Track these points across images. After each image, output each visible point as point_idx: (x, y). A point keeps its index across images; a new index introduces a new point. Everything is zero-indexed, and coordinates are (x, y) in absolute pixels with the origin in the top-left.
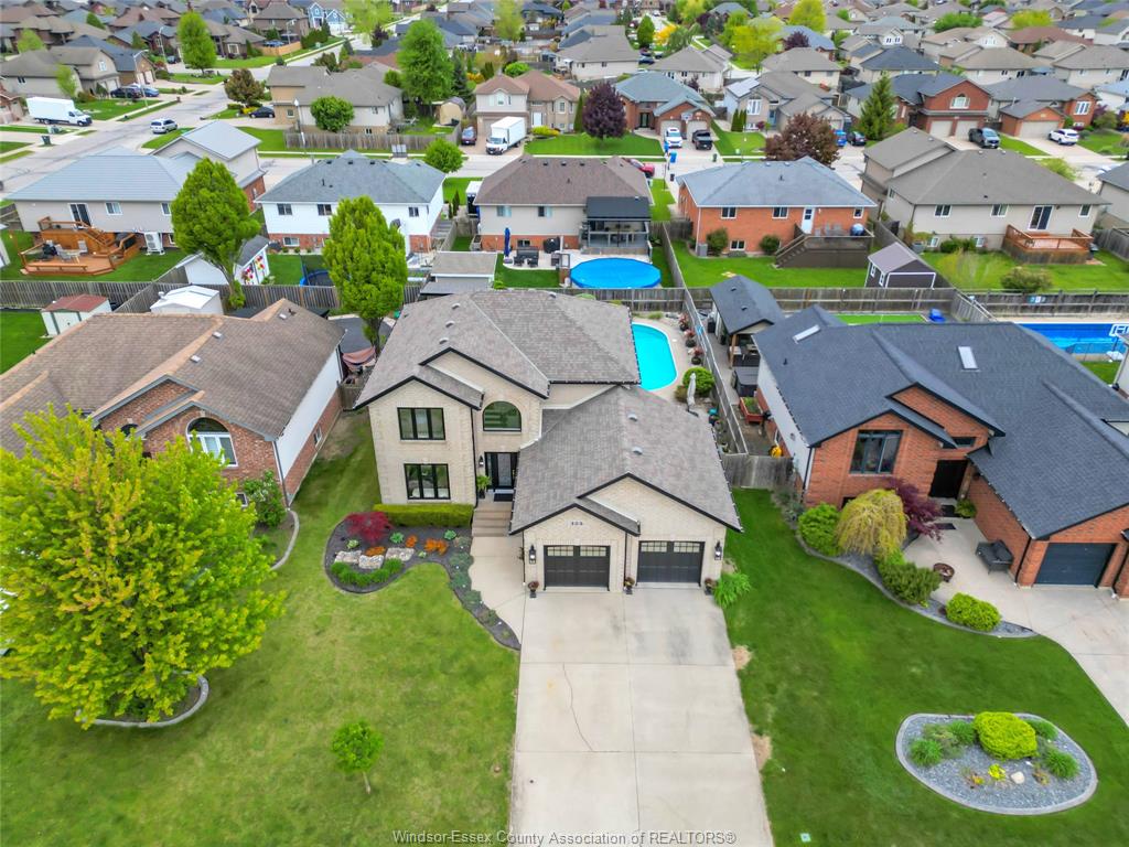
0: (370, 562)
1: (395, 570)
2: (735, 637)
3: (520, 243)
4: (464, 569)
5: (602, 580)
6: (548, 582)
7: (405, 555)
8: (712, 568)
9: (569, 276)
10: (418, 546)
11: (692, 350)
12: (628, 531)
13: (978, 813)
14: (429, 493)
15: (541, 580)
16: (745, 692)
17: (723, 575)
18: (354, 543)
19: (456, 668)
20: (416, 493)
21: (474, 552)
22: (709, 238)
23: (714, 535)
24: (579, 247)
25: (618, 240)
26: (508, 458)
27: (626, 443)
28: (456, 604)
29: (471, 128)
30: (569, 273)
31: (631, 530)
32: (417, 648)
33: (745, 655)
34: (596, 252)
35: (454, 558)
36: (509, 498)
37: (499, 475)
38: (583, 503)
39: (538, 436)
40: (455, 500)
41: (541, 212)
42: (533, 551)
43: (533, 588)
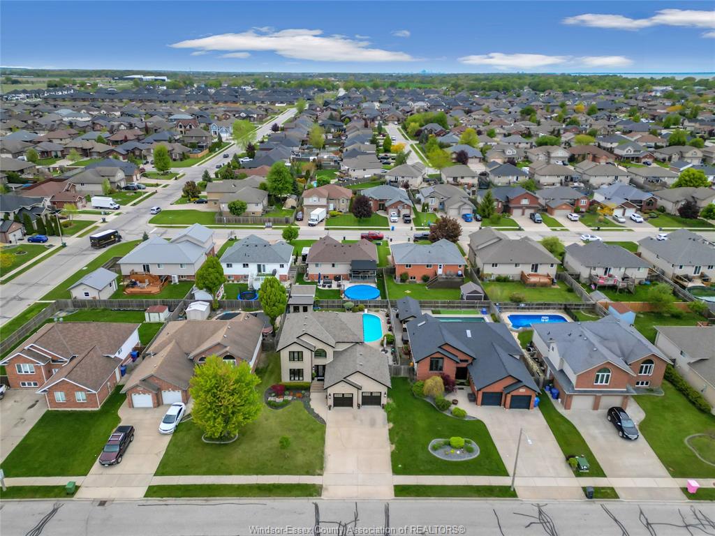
0: (279, 400)
1: (286, 403)
2: (389, 420)
3: (324, 277)
4: (309, 402)
5: (351, 405)
6: (335, 406)
7: (290, 398)
8: (384, 400)
9: (344, 293)
10: (294, 395)
11: (388, 325)
12: (358, 389)
13: (445, 461)
14: (297, 378)
15: (332, 405)
16: (390, 434)
17: (388, 403)
18: (274, 394)
19: (307, 429)
20: (292, 379)
21: (311, 397)
22: (401, 275)
23: (384, 390)
24: (348, 280)
25: (364, 278)
26: (322, 367)
27: (358, 362)
28: (306, 412)
29: (301, 212)
30: (344, 292)
31: (359, 388)
32: (296, 424)
33: (391, 425)
34: (355, 282)
35: (305, 399)
36: (323, 380)
37: (319, 372)
38: (345, 380)
39: (332, 360)
40: (305, 381)
41: (333, 265)
42: (330, 395)
43: (330, 407)
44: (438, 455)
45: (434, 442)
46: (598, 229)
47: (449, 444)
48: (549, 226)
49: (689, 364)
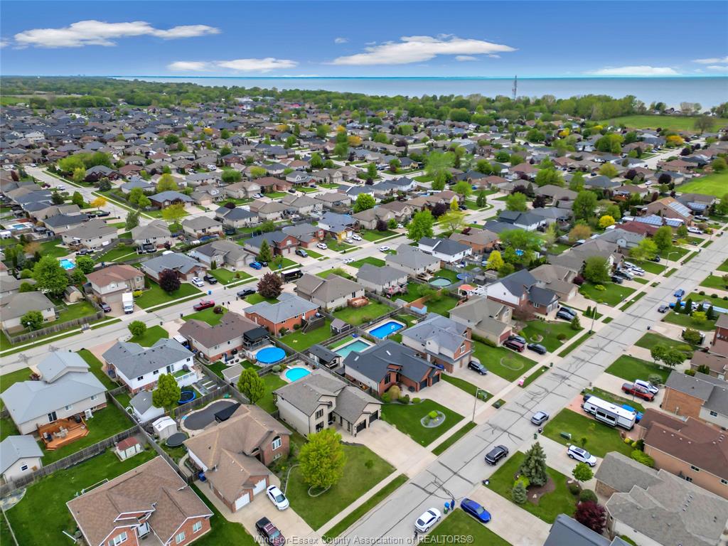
2: (391, 424)
3: (223, 355)
5: (365, 426)
8: (380, 414)
9: (256, 361)
13: (436, 427)
14: (320, 430)
16: (399, 430)
20: (318, 431)
22: (280, 331)
23: (379, 408)
24: (248, 349)
33: (394, 425)
34: (256, 349)
39: (335, 406)
40: (324, 428)
41: (229, 343)
42: (355, 427)
43: (355, 435)
44: (431, 426)
45: (422, 421)
46: (345, 252)
47: (431, 418)
48: (315, 258)
49: (476, 326)
